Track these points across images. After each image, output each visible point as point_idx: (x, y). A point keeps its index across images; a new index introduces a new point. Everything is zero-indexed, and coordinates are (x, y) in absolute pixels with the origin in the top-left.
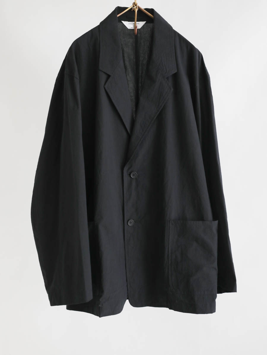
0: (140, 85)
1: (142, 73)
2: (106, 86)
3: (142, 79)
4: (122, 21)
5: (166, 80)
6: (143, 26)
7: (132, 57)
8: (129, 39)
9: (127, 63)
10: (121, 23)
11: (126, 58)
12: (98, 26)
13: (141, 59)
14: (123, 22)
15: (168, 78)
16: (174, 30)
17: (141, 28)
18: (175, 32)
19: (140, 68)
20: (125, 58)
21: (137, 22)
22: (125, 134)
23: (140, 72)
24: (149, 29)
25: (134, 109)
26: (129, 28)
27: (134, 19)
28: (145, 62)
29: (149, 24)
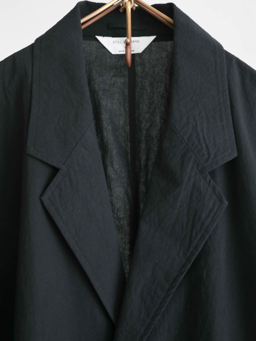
0: (142, 188)
1: (147, 159)
2: (45, 199)
3: (147, 174)
4: (96, 37)
5: (209, 177)
6: (148, 47)
7: (122, 122)
8: (114, 78)
9: (109, 136)
10: (94, 42)
11: (106, 124)
12: (29, 46)
13: (145, 125)
14: (100, 38)
15: (212, 173)
16: (226, 52)
17: (144, 51)
18: (230, 57)
19: (143, 146)
20: (104, 123)
21: (134, 39)
22: (100, 319)
23: (143, 158)
24: (164, 55)
25: (127, 252)
26: (113, 52)
27: (125, 29)
28: (155, 133)
29: (164, 43)
